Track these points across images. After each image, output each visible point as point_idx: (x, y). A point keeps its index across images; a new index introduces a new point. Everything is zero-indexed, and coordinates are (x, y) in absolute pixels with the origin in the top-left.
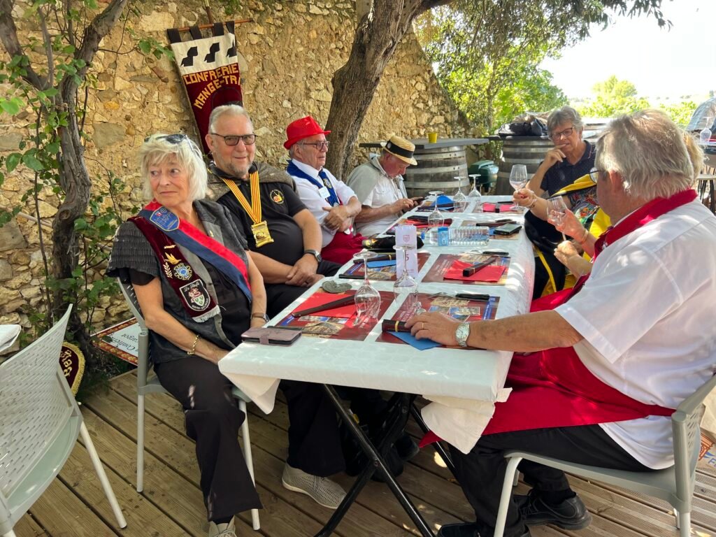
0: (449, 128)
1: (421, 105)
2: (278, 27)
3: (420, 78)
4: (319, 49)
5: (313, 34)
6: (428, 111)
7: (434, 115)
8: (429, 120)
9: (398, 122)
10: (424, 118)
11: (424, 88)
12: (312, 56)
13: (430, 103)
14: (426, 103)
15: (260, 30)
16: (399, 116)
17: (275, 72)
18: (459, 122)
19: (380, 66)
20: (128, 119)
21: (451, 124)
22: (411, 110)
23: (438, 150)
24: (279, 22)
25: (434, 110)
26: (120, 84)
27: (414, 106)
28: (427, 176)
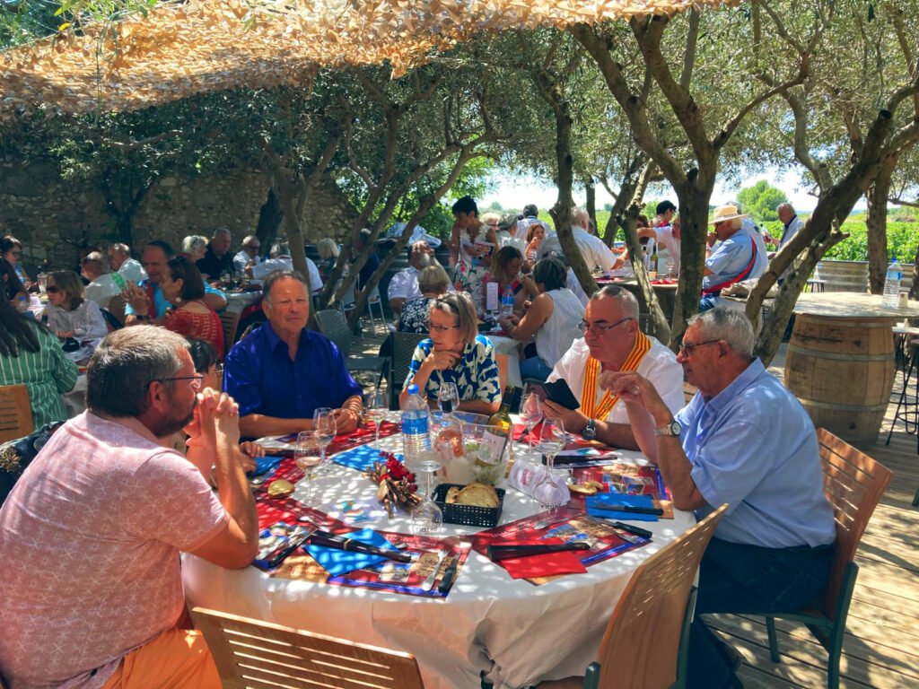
2: (234, 180)
3: (337, 207)
4: (261, 191)
5: (257, 183)
11: (340, 212)
12: (256, 194)
13: (346, 222)
14: (342, 222)
15: (223, 182)
17: (231, 204)
20: (150, 227)
24: (235, 178)
26: (148, 211)
27: (332, 224)
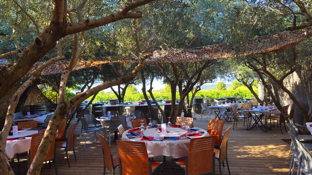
0: (46, 103)
1: (39, 99)
6: (41, 99)
7: (42, 100)
8: (41, 101)
9: (34, 102)
10: (40, 101)
11: (40, 95)
16: (34, 101)
18: (49, 101)
19: (28, 94)
21: (47, 102)
22: (37, 99)
23: (40, 106)
25: (42, 99)
28: (38, 110)
